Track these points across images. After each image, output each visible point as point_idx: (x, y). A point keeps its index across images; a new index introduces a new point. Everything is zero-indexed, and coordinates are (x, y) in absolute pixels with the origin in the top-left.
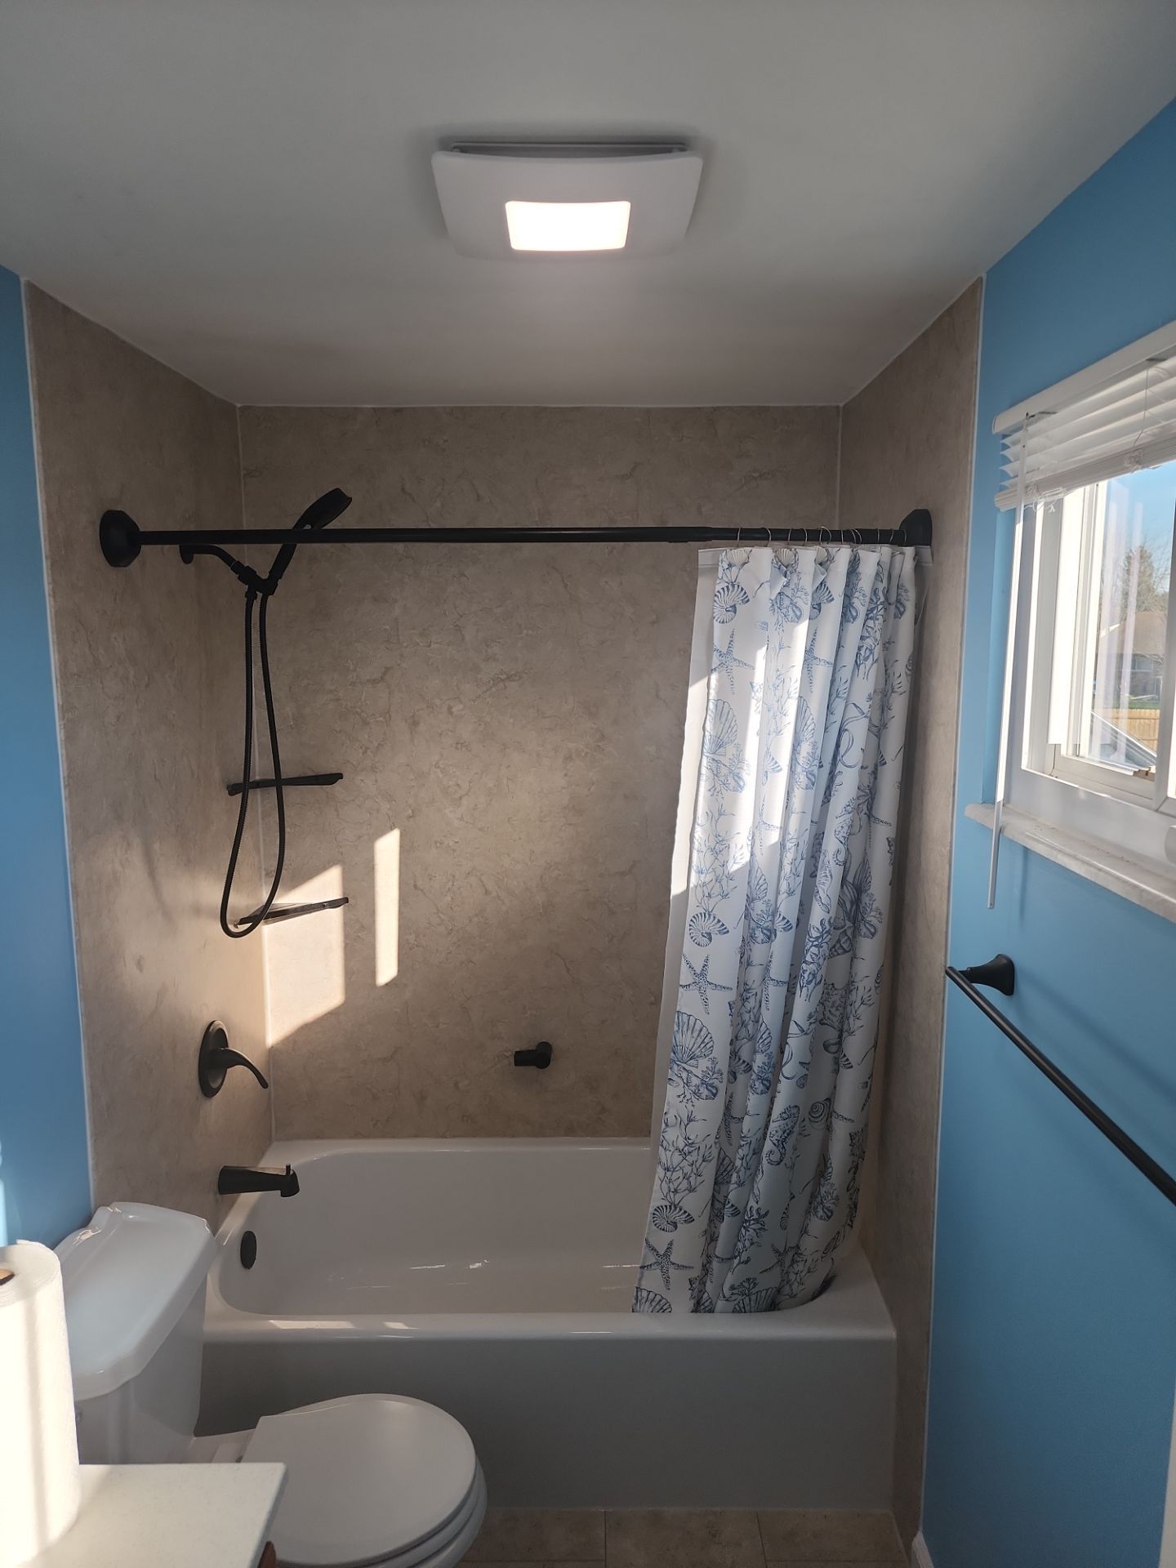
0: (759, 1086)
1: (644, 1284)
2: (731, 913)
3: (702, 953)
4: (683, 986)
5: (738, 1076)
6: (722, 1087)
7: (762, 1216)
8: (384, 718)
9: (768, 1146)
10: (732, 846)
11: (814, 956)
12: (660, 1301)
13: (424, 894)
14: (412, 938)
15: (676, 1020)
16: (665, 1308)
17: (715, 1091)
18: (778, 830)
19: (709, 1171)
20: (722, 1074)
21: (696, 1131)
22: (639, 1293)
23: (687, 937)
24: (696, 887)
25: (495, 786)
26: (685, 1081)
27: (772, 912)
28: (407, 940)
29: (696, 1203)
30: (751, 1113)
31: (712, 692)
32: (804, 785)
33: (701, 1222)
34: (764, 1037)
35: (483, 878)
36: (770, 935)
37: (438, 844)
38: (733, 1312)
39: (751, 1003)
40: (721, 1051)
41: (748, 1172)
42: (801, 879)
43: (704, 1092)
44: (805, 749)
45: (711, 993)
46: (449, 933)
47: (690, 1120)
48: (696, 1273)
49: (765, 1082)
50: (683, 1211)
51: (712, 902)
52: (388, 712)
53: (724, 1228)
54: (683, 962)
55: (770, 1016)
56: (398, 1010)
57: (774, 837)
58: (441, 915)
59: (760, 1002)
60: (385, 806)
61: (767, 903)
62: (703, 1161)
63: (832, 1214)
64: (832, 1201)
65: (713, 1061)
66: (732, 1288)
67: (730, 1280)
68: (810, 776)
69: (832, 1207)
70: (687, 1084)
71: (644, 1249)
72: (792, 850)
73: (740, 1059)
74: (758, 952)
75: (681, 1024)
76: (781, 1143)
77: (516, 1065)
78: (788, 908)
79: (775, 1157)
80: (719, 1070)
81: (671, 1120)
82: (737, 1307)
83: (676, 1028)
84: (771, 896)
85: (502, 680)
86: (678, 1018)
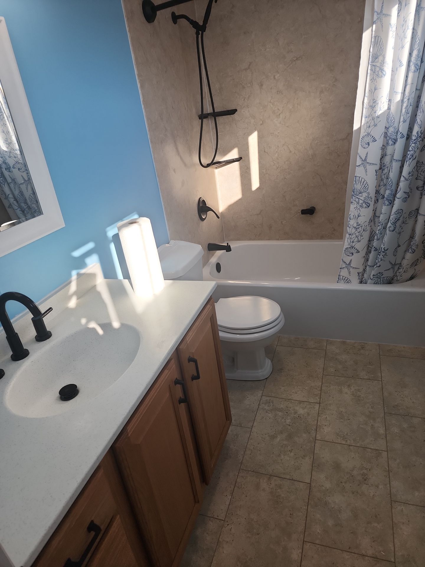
0: (387, 203)
1: (342, 274)
2: (378, 133)
3: (366, 151)
4: (358, 166)
5: (379, 200)
6: (372, 204)
7: (385, 250)
8: (250, 84)
9: (389, 224)
10: (379, 103)
11: (413, 148)
12: (347, 279)
13: (268, 154)
14: (264, 171)
15: (355, 179)
16: (349, 282)
17: (369, 205)
18: (400, 94)
19: (366, 235)
20: (371, 199)
21: (361, 220)
22: (340, 277)
23: (360, 146)
24: (364, 124)
25: (292, 108)
26: (357, 202)
27: (396, 132)
28: (263, 172)
29: (361, 246)
30: (383, 213)
31: (373, 33)
32: (413, 71)
33: (363, 253)
34: (390, 183)
35: (289, 146)
36: (395, 141)
37: (272, 134)
38: (374, 284)
39: (386, 171)
40: (372, 191)
41: (381, 235)
42: (410, 115)
43: (364, 205)
44: (415, 53)
45: (368, 167)
46: (277, 168)
47: (359, 216)
48: (361, 270)
49: (389, 201)
50: (355, 249)
51: (370, 129)
53: (371, 256)
54: (358, 156)
55: (393, 175)
56: (261, 197)
57: (398, 97)
58: (274, 162)
59: (389, 170)
60: (252, 121)
61: (394, 128)
62: (364, 231)
63: (415, 251)
64: (415, 246)
65: (368, 193)
66: (374, 275)
67: (373, 273)
68: (416, 66)
69: (415, 248)
70: (358, 203)
71: (341, 262)
72: (406, 102)
73: (380, 194)
74: (389, 150)
75: (356, 181)
76: (395, 223)
77: (302, 214)
78: (403, 129)
79: (392, 228)
80: (371, 197)
81: (352, 217)
82: (375, 282)
83: (354, 183)
84: (396, 124)
85: (295, 61)
86: (355, 178)
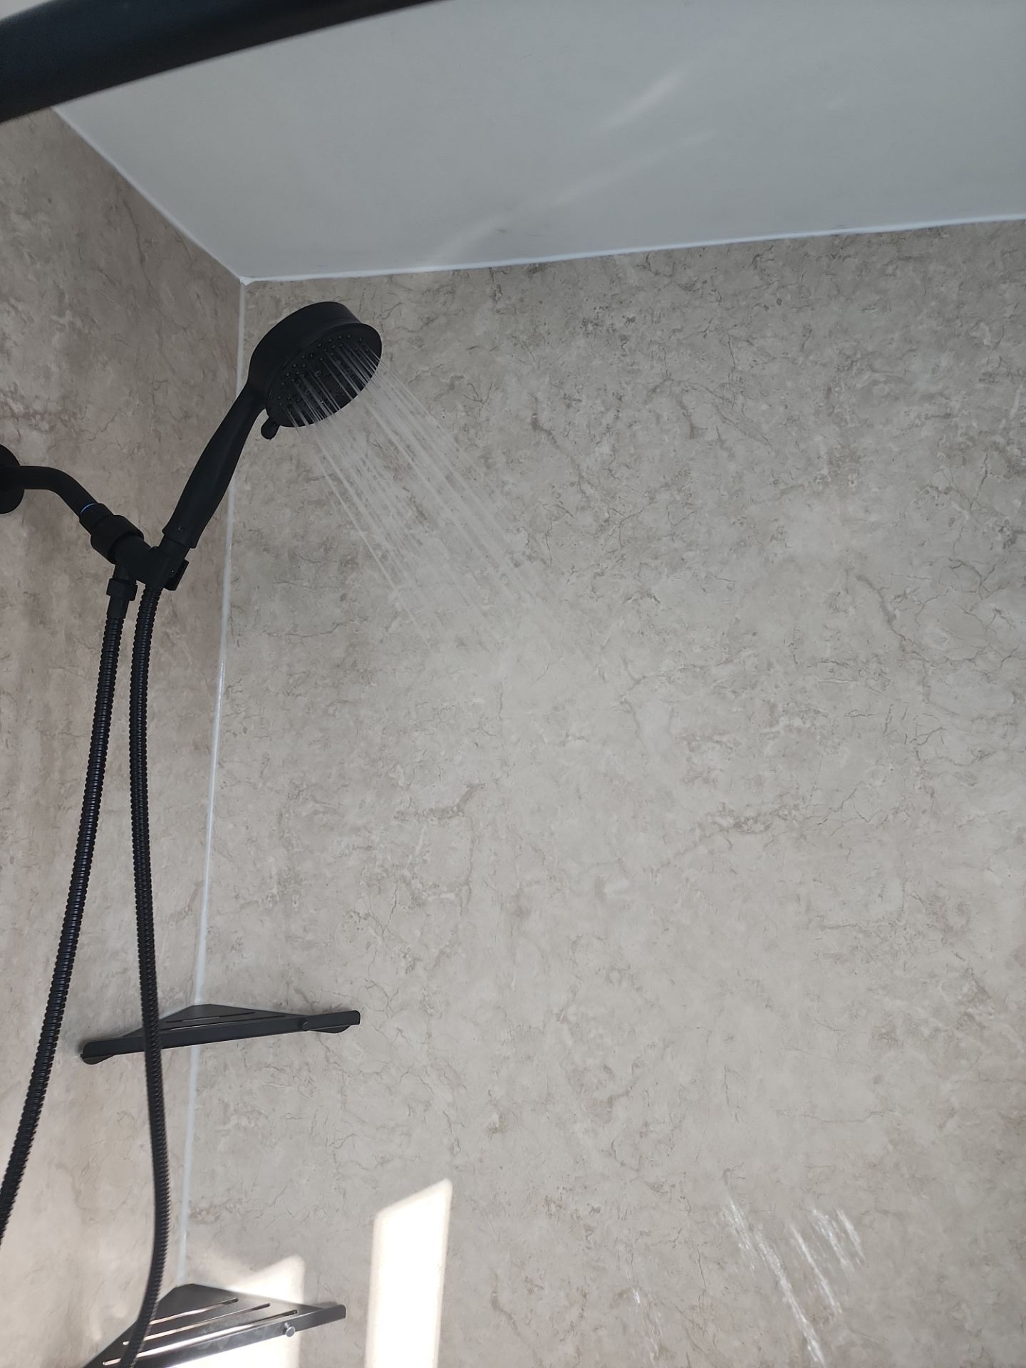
8: (457, 895)
52: (467, 883)
85: (723, 830)
